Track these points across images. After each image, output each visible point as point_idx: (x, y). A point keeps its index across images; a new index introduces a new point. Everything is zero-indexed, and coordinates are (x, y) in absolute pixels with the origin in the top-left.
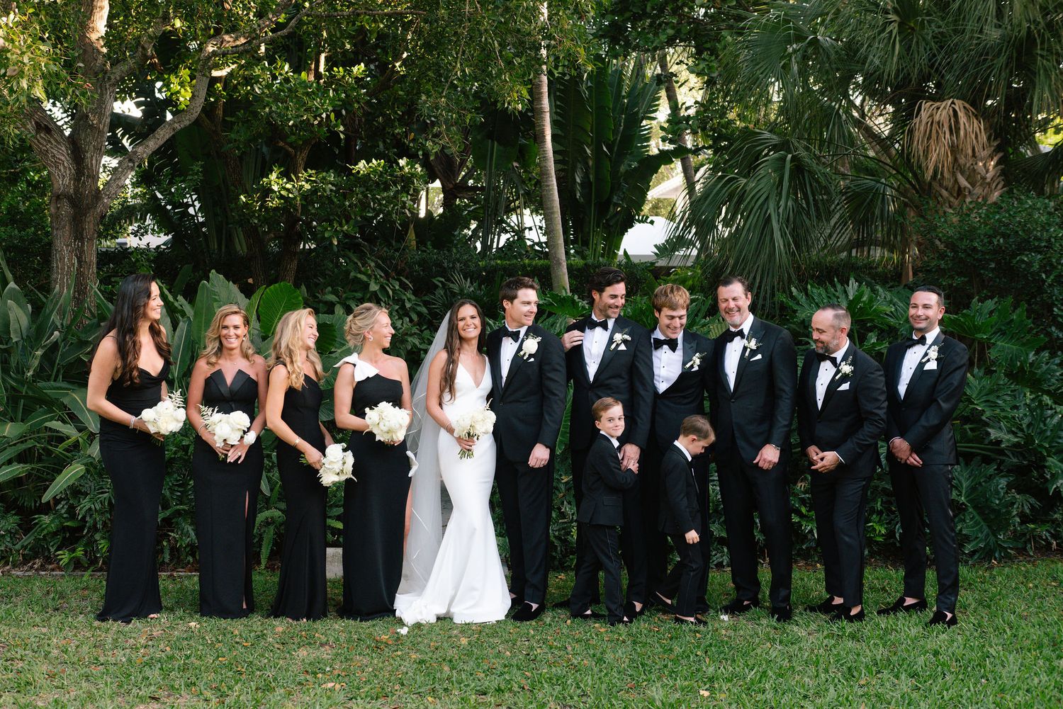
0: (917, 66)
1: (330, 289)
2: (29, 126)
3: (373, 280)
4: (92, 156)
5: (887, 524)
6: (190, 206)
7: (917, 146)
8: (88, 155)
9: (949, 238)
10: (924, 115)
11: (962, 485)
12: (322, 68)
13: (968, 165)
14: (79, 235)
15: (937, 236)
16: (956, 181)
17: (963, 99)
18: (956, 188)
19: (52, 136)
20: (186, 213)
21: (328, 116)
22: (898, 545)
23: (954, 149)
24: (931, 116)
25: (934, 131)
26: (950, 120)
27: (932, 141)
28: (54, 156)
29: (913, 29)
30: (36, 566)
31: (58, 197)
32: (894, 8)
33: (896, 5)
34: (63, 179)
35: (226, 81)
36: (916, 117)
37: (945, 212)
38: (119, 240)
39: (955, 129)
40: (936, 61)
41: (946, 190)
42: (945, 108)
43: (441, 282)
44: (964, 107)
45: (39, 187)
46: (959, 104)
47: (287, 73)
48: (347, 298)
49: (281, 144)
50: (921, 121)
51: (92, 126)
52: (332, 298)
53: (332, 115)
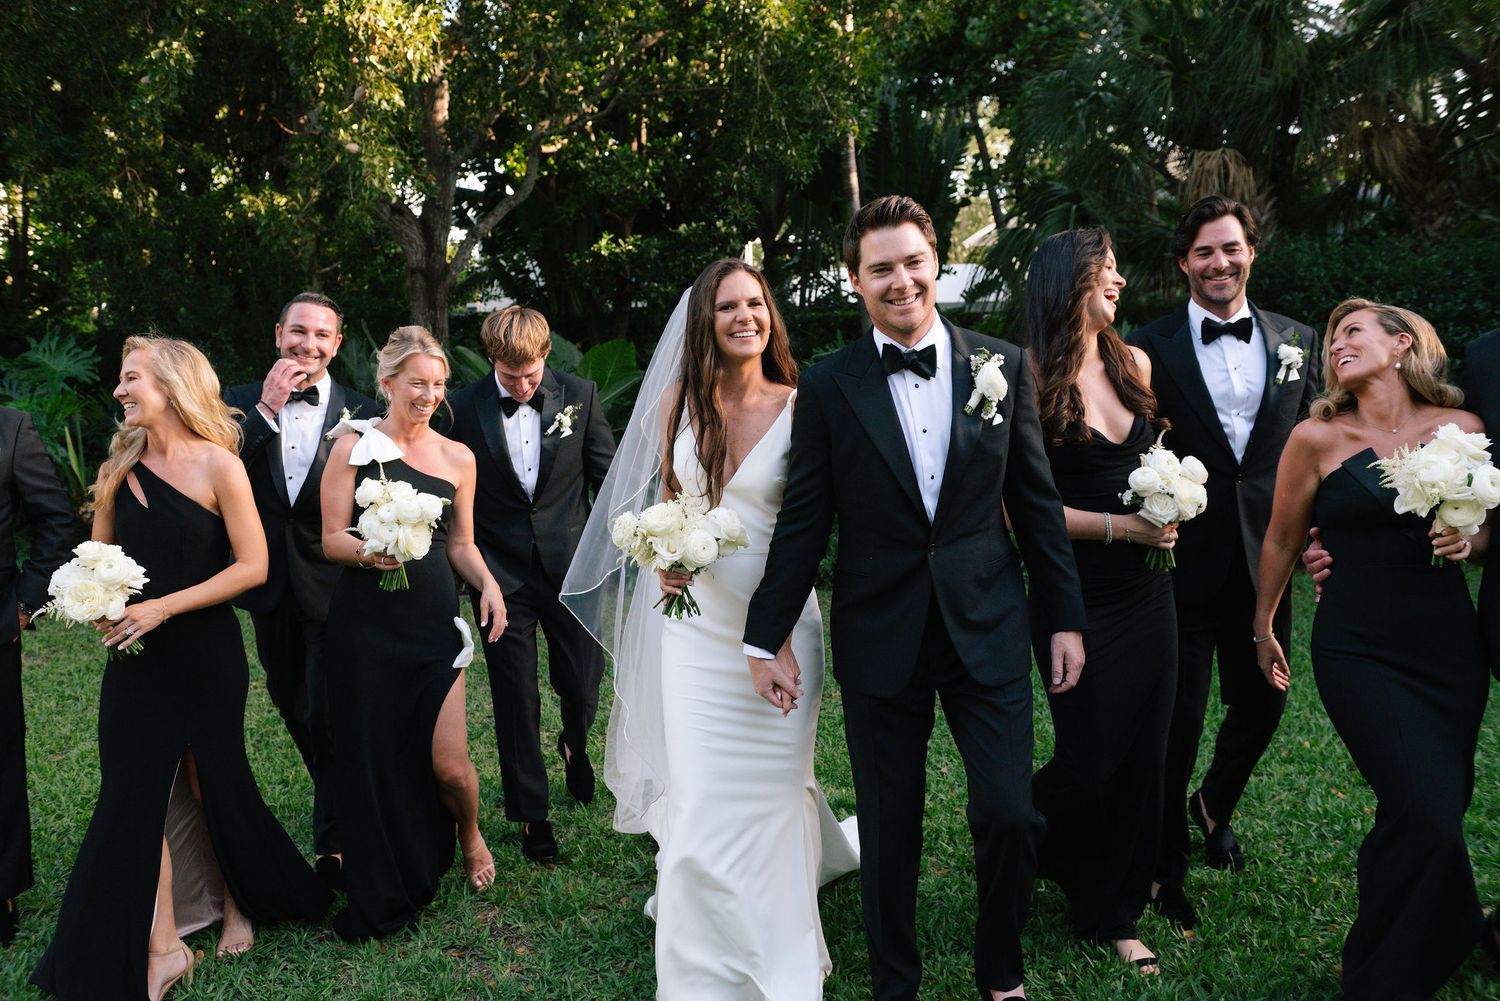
4: (441, 233)
6: (531, 271)
8: (437, 233)
10: (1195, 164)
12: (644, 139)
14: (432, 305)
17: (1233, 150)
20: (527, 278)
21: (650, 185)
24: (1202, 165)
25: (1204, 179)
26: (1220, 170)
28: (407, 235)
29: (1185, 84)
31: (413, 272)
32: (1168, 64)
33: (1170, 62)
34: (416, 256)
35: (557, 155)
38: (469, 305)
39: (1224, 178)
42: (1215, 157)
44: (1234, 156)
45: (398, 260)
46: (1229, 153)
49: (608, 211)
50: (1193, 170)
51: (438, 207)
53: (653, 184)
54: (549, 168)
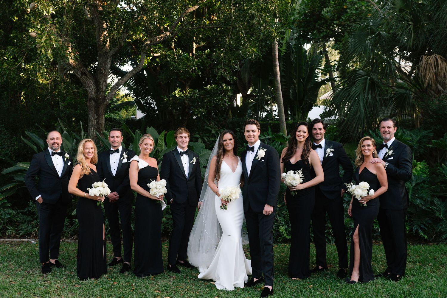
0: (421, 43)
1: (197, 133)
2: (79, 73)
3: (213, 129)
4: (102, 84)
5: (409, 226)
6: (152, 104)
7: (422, 73)
9: (434, 110)
10: (424, 61)
11: (441, 210)
12: (194, 52)
13: (442, 81)
14: (97, 113)
15: (429, 109)
16: (437, 87)
17: (439, 54)
18: (437, 90)
19: (87, 76)
21: (195, 69)
22: (414, 234)
23: (436, 75)
24: (427, 61)
25: (428, 67)
26: (435, 63)
27: (427, 71)
28: (88, 84)
29: (419, 27)
30: (75, 238)
31: (90, 100)
32: (411, 19)
33: (412, 18)
34: (92, 92)
35: (159, 57)
36: (421, 62)
37: (432, 100)
39: (436, 66)
40: (428, 40)
41: (433, 91)
42: (432, 58)
43: (239, 130)
44: (440, 58)
46: (438, 56)
47: (181, 53)
48: (203, 136)
50: (422, 63)
51: (102, 73)
52: (197, 136)
53: (197, 68)
54: (157, 62)
